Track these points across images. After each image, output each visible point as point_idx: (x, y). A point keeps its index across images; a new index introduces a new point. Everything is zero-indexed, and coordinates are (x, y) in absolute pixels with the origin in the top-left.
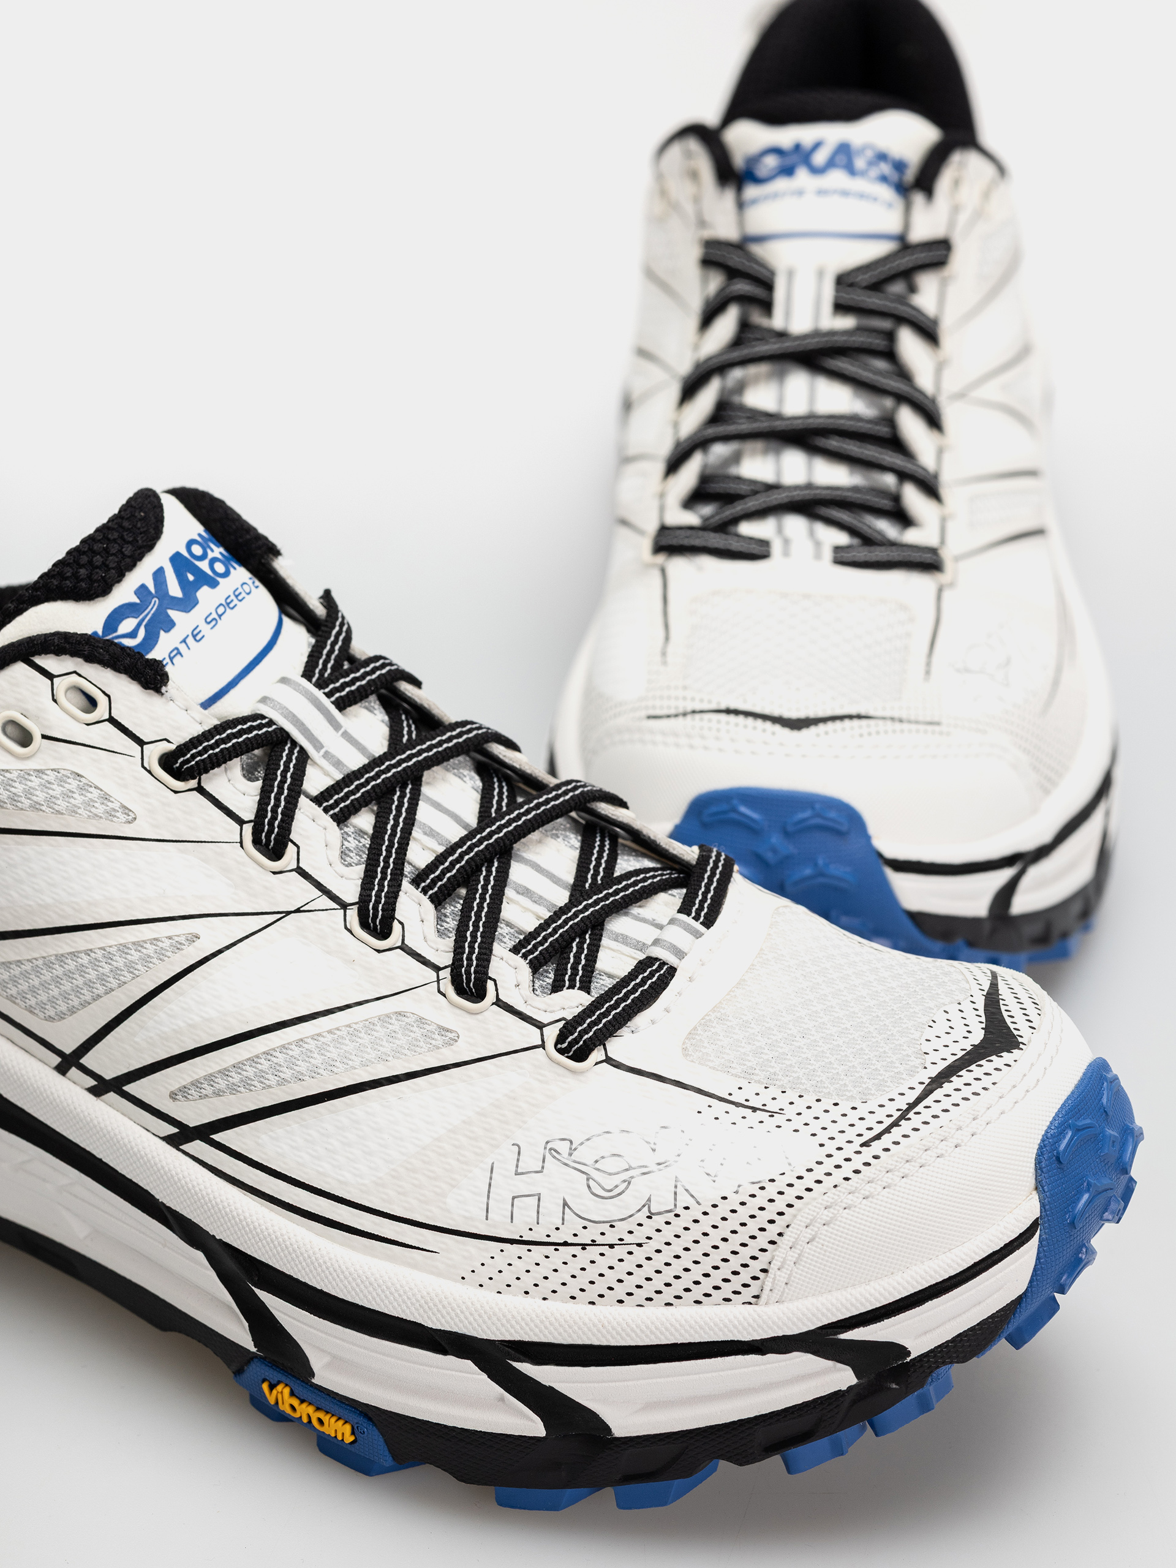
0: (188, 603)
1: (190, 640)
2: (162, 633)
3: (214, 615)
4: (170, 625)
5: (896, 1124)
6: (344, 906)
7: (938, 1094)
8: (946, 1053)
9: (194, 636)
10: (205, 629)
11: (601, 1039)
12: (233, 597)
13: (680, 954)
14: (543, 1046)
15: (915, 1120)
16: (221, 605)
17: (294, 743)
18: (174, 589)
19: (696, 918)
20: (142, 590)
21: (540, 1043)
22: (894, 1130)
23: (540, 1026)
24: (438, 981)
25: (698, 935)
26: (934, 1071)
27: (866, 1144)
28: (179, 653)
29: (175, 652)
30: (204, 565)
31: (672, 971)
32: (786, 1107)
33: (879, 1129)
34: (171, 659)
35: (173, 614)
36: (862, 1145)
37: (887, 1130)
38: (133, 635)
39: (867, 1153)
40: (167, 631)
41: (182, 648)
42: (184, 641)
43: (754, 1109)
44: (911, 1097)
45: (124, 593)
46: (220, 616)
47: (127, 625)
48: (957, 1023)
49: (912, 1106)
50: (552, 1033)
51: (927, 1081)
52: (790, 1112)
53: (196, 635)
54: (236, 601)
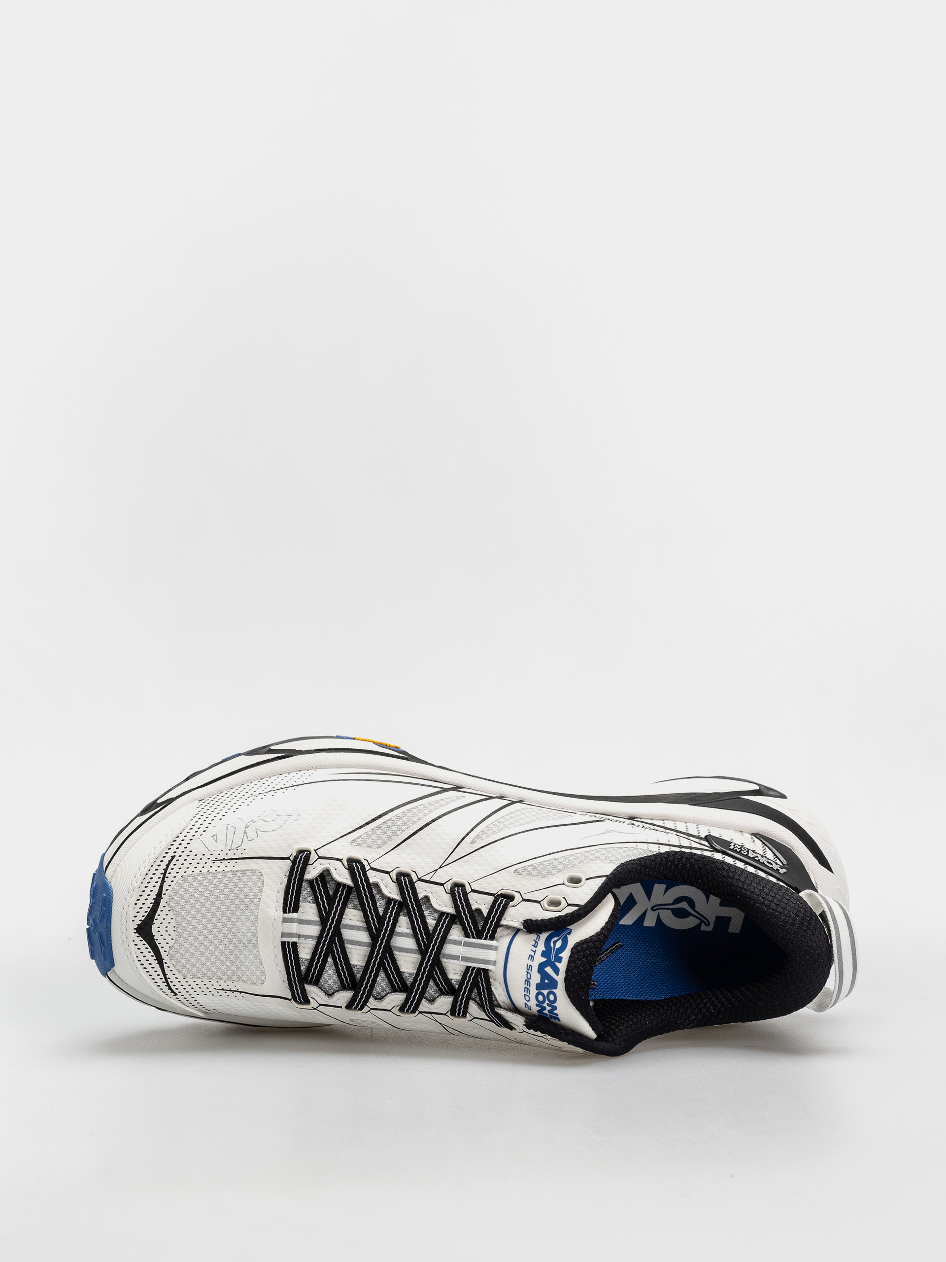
0: (541, 968)
1: (532, 954)
2: (544, 950)
3: (529, 971)
4: (543, 954)
5: (166, 870)
6: (420, 880)
7: (156, 890)
8: (163, 915)
9: (532, 956)
10: (530, 963)
11: (294, 862)
12: (528, 987)
13: (285, 920)
14: (315, 851)
15: (159, 873)
16: (530, 979)
17: (474, 937)
18: (549, 970)
19: (288, 942)
20: (560, 960)
21: (317, 851)
22: (165, 867)
23: (320, 858)
24: (369, 864)
25: (283, 935)
26: (162, 903)
27: (173, 857)
28: (534, 946)
29: (536, 946)
30: (545, 992)
31: (285, 912)
32: (212, 864)
33: (171, 866)
34: (536, 942)
35: (544, 959)
36: (175, 856)
37: (168, 866)
38: (555, 943)
39: (171, 853)
40: (543, 951)
41: (534, 949)
42: (535, 952)
43: (224, 859)
44: (165, 886)
45: (566, 955)
46: (528, 973)
47: (559, 944)
48: (166, 935)
49: (163, 881)
50: (313, 857)
51: (163, 896)
52: (210, 863)
53: (531, 957)
54: (526, 986)
